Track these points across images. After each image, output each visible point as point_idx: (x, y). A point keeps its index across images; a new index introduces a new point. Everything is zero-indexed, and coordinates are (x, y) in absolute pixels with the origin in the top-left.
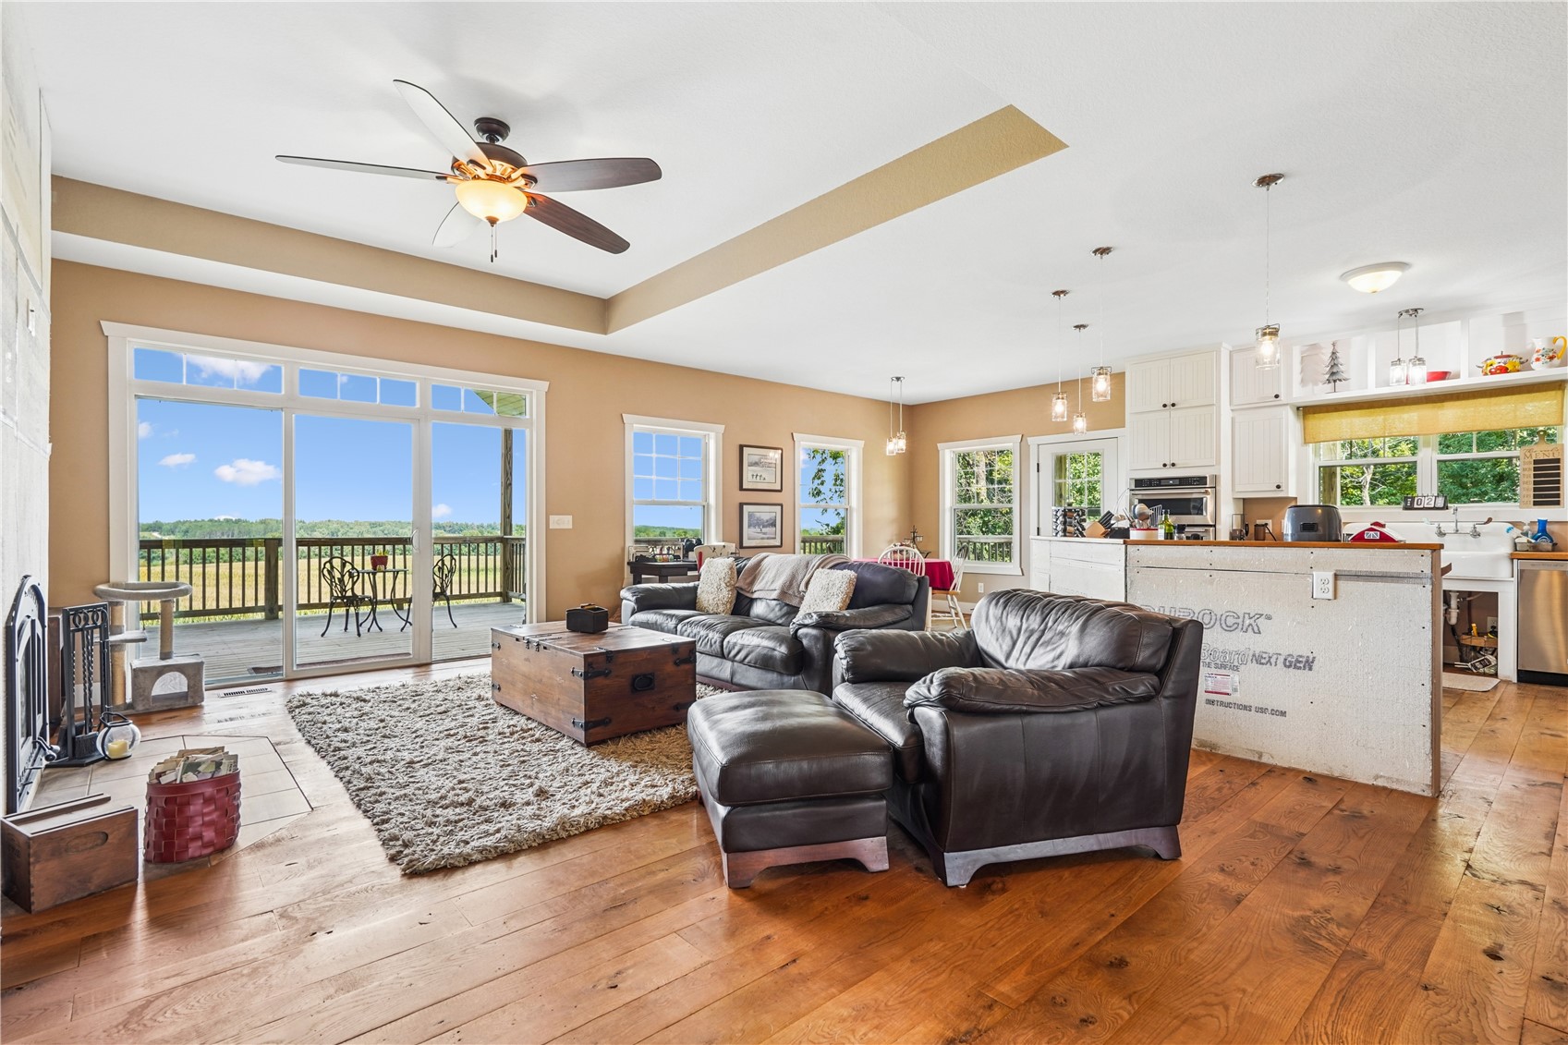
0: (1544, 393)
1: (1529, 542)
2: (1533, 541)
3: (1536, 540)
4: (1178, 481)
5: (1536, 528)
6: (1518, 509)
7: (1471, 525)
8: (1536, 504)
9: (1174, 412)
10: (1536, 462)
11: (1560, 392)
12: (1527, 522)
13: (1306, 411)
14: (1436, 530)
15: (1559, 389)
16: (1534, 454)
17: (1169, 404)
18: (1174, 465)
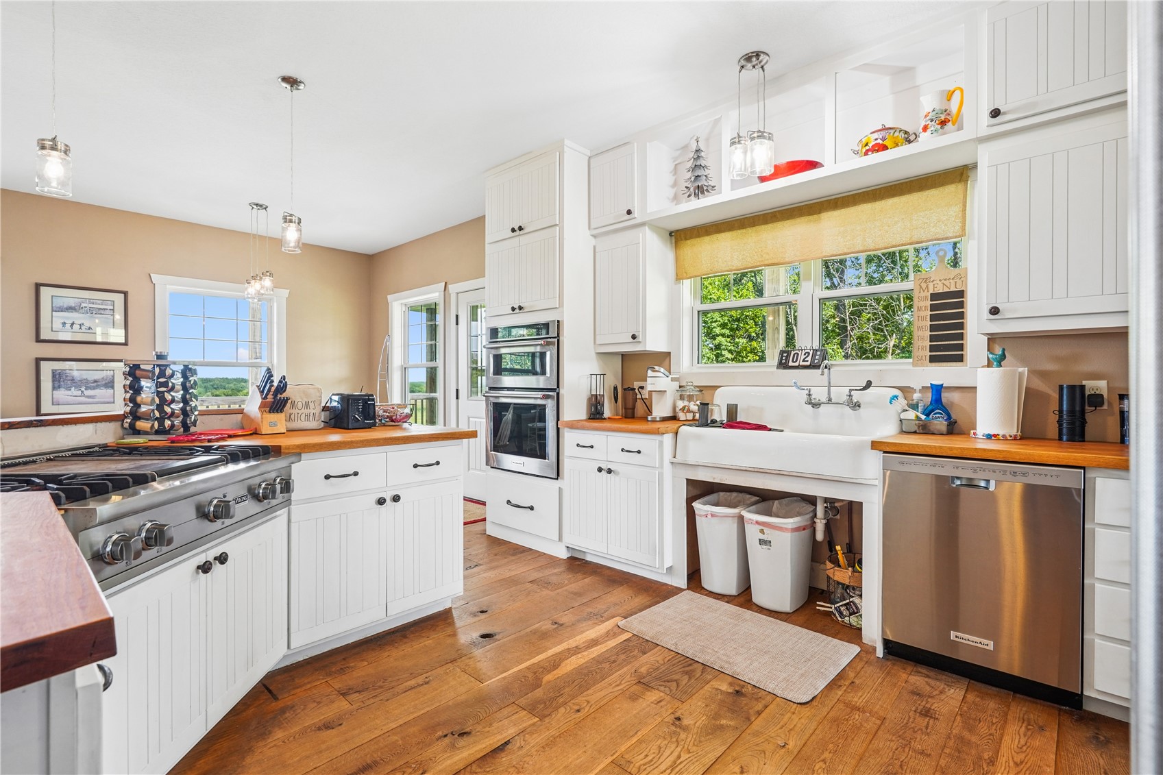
0: (941, 189)
1: (918, 418)
2: (923, 417)
3: (928, 415)
5: (929, 397)
6: (911, 367)
7: (846, 390)
8: (933, 359)
9: (524, 239)
10: (934, 296)
11: (960, 186)
12: (917, 387)
13: (679, 236)
14: (805, 398)
15: (960, 181)
16: (931, 286)
17: (517, 228)
18: (521, 308)
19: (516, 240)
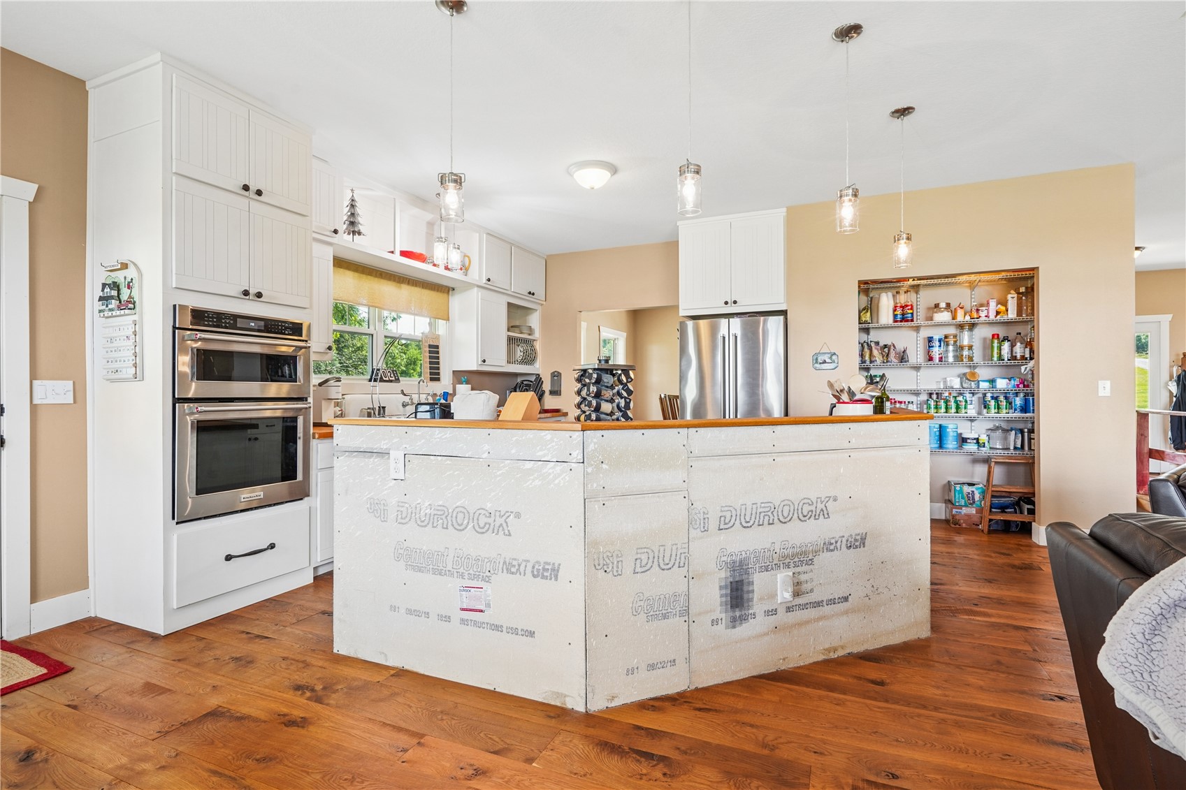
4: (262, 323)
8: (431, 379)
10: (429, 346)
11: (446, 295)
16: (429, 340)
17: (253, 188)
18: (259, 295)
19: (242, 202)
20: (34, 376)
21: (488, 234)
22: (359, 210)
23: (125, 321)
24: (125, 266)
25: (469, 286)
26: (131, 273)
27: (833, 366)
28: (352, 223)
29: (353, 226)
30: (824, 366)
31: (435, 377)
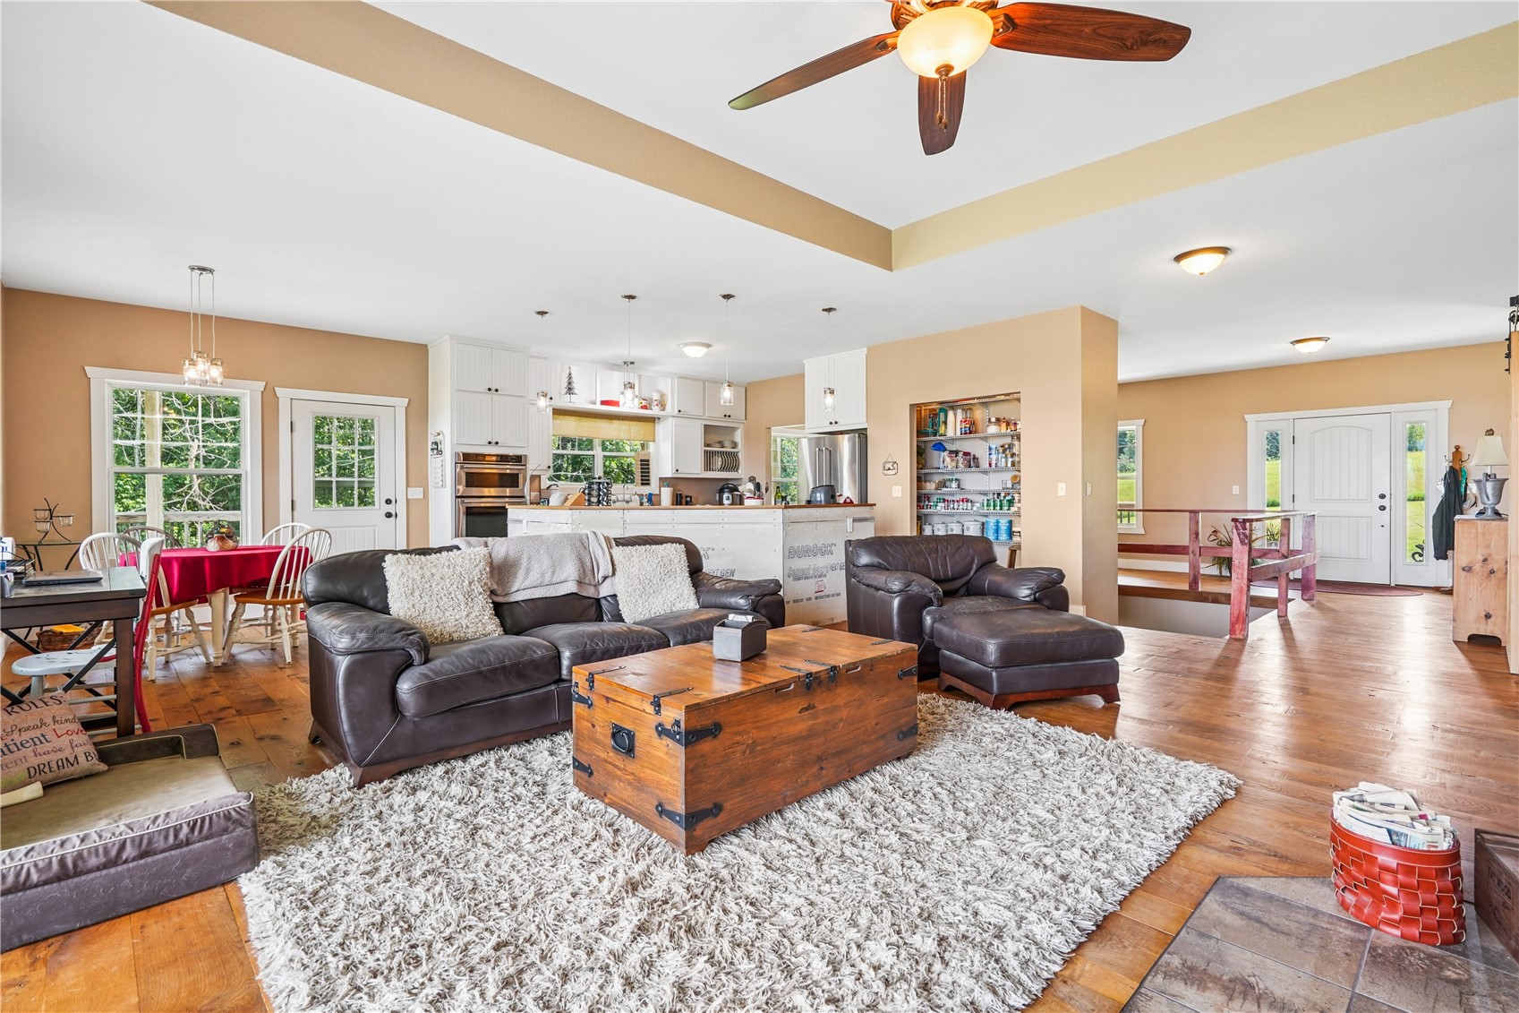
4: (499, 457)
8: (642, 484)
9: (495, 397)
10: (641, 461)
16: (640, 456)
17: (493, 389)
18: (497, 443)
19: (488, 396)
20: (407, 486)
21: (681, 377)
22: (574, 379)
23: (440, 458)
24: (439, 434)
25: (667, 417)
26: (441, 437)
27: (894, 472)
28: (570, 389)
29: (570, 390)
30: (889, 472)
31: (646, 481)
